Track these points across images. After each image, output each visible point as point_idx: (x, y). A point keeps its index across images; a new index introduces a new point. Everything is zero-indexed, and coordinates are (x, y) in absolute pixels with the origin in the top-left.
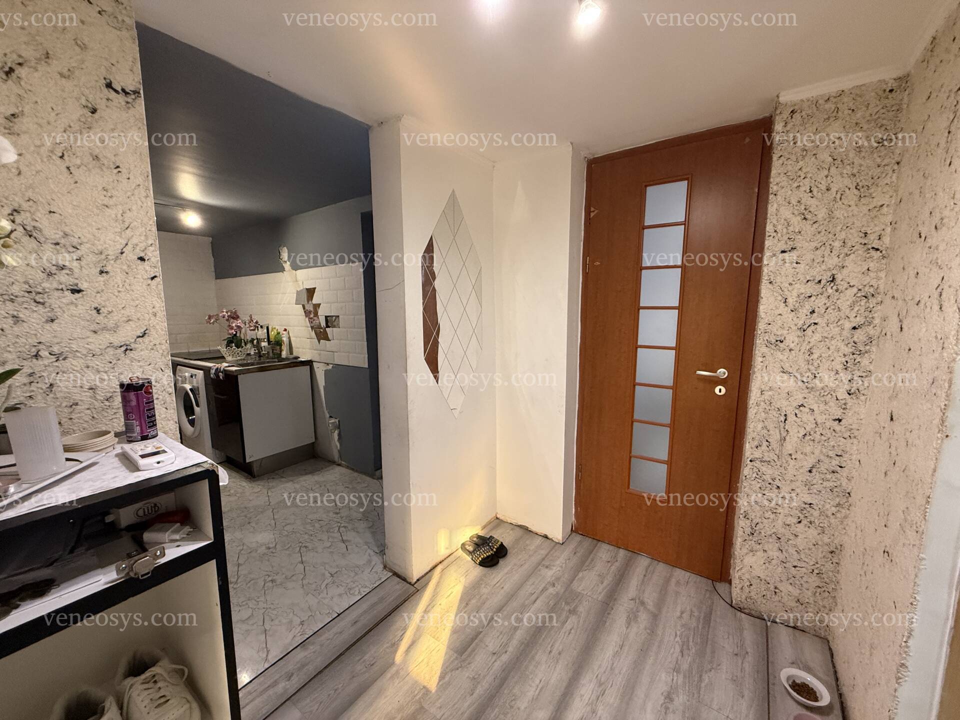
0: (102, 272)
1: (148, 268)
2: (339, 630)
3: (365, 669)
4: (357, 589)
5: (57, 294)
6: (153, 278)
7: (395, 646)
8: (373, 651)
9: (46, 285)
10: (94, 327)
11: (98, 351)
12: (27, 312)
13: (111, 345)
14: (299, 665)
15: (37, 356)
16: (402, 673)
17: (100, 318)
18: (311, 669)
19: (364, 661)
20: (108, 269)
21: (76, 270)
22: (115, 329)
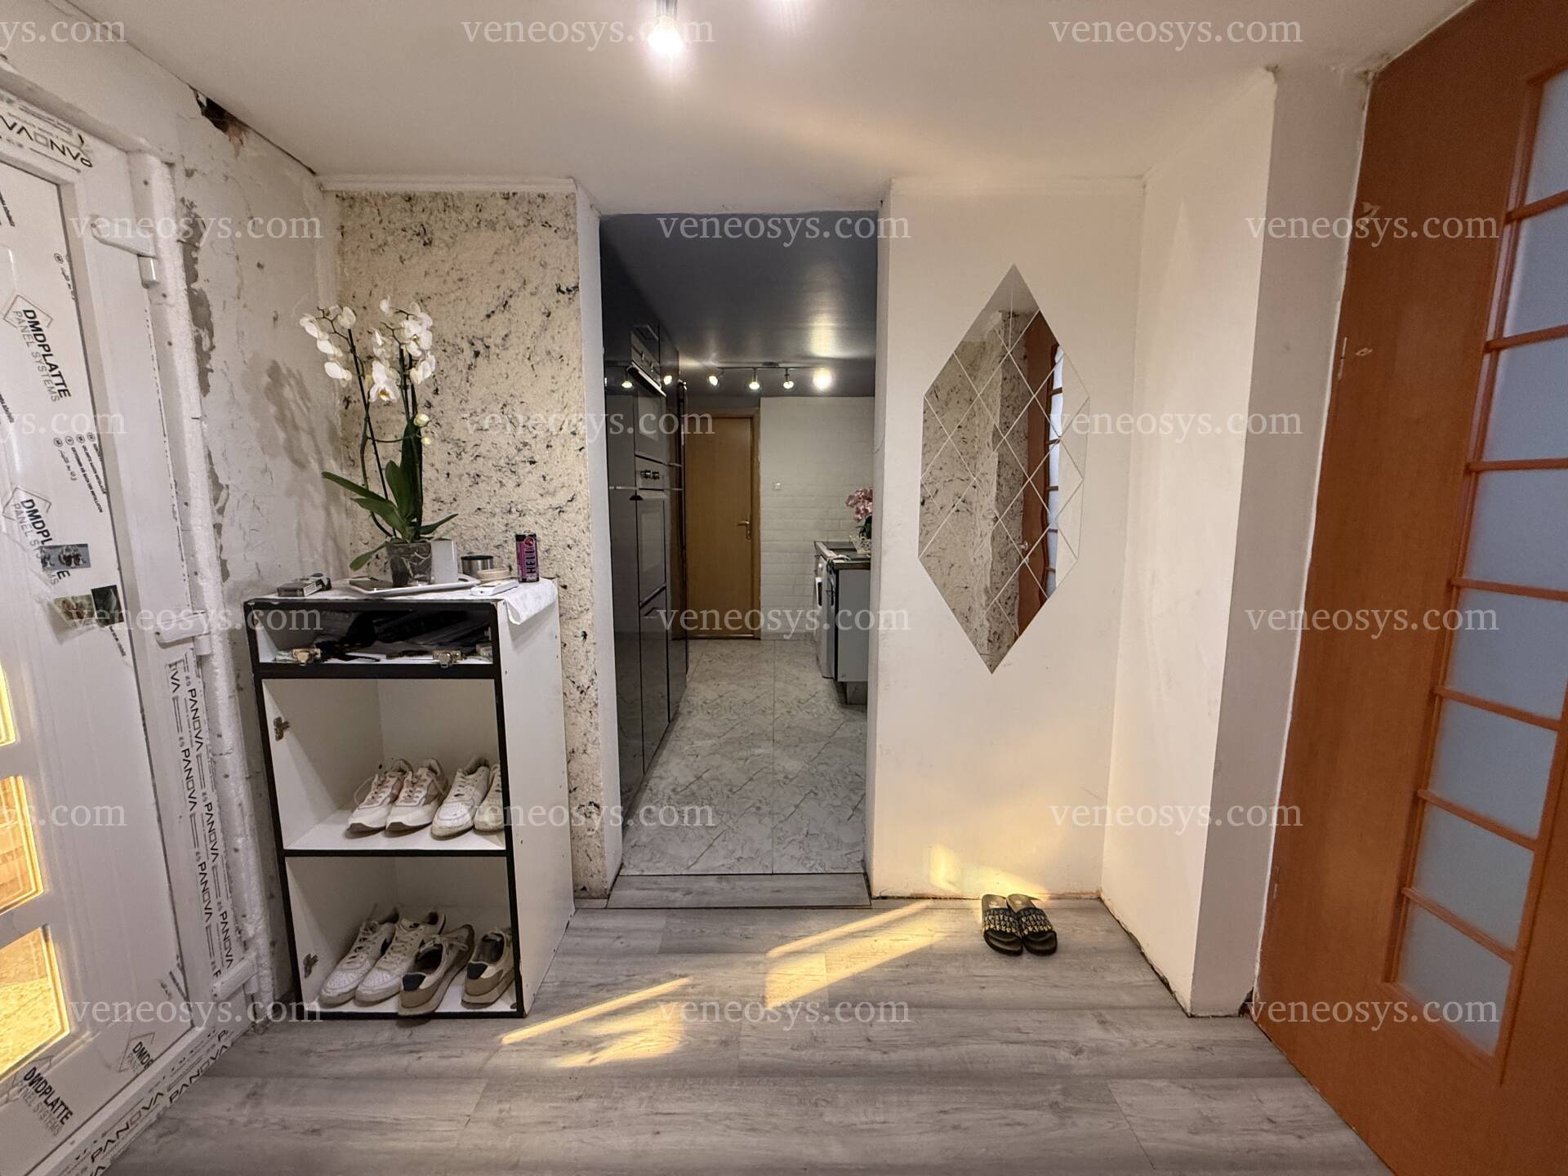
0: (548, 446)
1: (578, 441)
2: (757, 887)
3: (739, 936)
4: (812, 862)
5: (522, 465)
6: (580, 450)
7: (784, 939)
8: (763, 927)
9: (517, 458)
10: (541, 491)
11: (542, 511)
12: (507, 479)
13: (551, 507)
14: (701, 890)
15: (510, 512)
16: (761, 968)
17: (545, 484)
18: (706, 901)
19: (745, 930)
20: (552, 443)
21: (533, 446)
22: (553, 494)
